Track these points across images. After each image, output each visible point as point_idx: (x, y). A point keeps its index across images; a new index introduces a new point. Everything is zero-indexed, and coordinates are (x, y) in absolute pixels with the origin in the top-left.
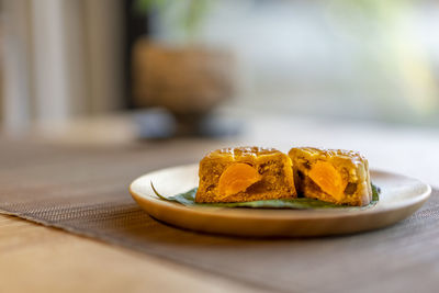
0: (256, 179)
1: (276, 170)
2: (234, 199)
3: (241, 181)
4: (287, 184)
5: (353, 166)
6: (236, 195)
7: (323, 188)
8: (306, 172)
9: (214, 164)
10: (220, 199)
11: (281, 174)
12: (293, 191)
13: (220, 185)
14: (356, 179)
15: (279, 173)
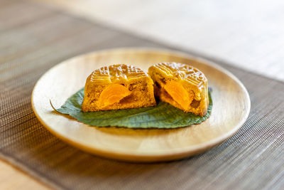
0: (127, 94)
1: (142, 87)
2: (110, 108)
3: (116, 95)
4: (149, 97)
5: (198, 91)
6: (112, 105)
7: (174, 98)
8: (162, 85)
9: (96, 86)
10: (101, 108)
11: (145, 89)
12: (153, 101)
13: (100, 99)
14: (199, 99)
15: (144, 90)
